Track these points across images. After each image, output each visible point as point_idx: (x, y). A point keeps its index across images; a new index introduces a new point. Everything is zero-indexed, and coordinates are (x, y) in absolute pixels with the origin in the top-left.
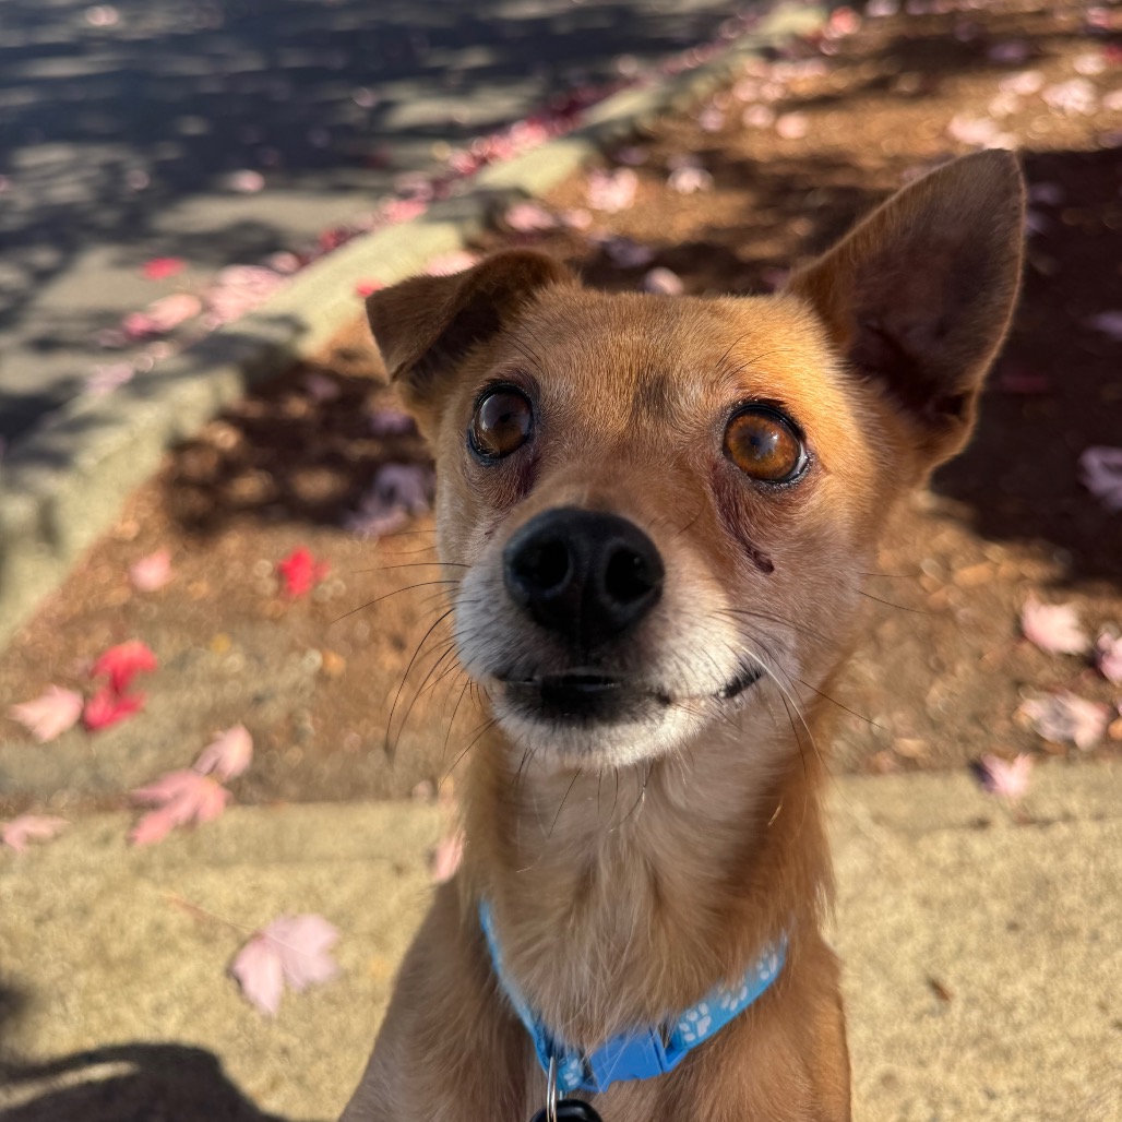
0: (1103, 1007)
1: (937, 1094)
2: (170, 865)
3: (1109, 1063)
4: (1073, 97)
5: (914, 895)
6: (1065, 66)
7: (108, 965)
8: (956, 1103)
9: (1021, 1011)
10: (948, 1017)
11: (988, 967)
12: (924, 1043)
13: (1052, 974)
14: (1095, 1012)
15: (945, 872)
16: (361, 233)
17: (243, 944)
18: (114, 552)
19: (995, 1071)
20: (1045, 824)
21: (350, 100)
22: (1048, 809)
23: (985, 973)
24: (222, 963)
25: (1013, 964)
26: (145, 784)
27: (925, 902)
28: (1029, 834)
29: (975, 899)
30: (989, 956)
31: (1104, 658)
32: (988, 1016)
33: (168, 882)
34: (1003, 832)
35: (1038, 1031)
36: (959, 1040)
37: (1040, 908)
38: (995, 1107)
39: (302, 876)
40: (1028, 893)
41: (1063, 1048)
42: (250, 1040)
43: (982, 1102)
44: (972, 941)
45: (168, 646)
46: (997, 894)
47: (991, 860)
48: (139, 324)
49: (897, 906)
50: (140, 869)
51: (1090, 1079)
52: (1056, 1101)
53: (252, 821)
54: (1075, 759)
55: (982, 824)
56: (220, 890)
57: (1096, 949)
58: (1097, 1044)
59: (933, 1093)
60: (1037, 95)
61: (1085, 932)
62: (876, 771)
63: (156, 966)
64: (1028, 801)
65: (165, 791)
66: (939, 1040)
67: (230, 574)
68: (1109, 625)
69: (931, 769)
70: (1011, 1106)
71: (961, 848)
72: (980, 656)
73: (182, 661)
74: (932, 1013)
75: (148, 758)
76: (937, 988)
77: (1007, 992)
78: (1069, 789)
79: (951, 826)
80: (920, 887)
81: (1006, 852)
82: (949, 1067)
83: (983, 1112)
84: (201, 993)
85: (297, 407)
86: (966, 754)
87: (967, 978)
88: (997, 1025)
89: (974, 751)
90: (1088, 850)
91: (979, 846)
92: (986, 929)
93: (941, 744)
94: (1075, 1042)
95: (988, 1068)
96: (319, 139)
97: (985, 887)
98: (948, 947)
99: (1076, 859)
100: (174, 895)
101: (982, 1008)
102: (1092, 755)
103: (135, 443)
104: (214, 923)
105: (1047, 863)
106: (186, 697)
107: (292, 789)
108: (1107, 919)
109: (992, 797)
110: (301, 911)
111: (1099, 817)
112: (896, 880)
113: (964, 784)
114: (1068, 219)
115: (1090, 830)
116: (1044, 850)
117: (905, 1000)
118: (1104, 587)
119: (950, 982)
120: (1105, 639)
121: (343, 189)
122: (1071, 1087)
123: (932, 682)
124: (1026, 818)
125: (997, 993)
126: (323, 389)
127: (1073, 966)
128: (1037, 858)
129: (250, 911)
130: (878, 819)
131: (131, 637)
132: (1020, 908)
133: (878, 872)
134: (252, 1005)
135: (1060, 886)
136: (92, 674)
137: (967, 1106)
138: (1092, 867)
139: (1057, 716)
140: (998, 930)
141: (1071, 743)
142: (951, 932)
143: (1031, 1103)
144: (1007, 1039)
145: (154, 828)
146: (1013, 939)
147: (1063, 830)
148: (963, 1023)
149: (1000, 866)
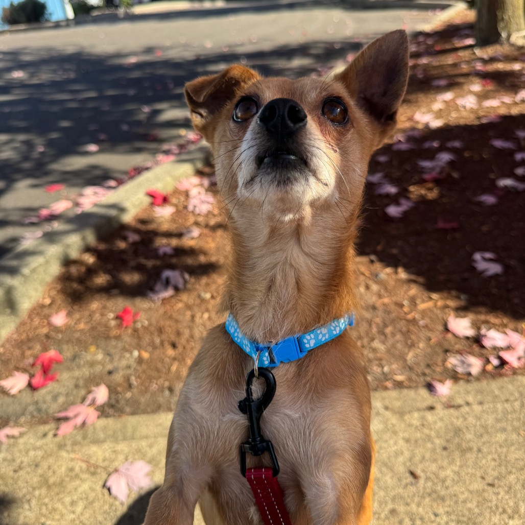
0: (483, 478)
1: (414, 516)
2: (75, 443)
3: (486, 500)
4: (469, 102)
5: (404, 438)
6: (466, 87)
7: (49, 487)
8: (422, 519)
9: (449, 481)
10: (418, 485)
11: (434, 465)
12: (408, 496)
13: (461, 467)
14: (479, 480)
15: (416, 427)
16: (147, 169)
17: (109, 475)
18: (40, 310)
19: (438, 505)
20: (458, 407)
21: (140, 109)
22: (460, 401)
23: (434, 467)
24: (101, 483)
25: (445, 463)
26: (60, 411)
27: (407, 441)
28: (452, 411)
29: (429, 438)
30: (435, 461)
31: (483, 338)
32: (434, 484)
33: (73, 451)
34: (440, 411)
35: (456, 489)
36: (423, 494)
37: (457, 440)
38: (438, 519)
39: (134, 445)
40: (452, 434)
41: (466, 495)
42: (115, 513)
43: (433, 517)
44: (427, 456)
45: (68, 352)
46: (438, 437)
47: (435, 423)
48: (45, 212)
49: (395, 443)
50: (61, 446)
51: (478, 506)
52: (463, 516)
53: (110, 423)
54: (471, 380)
55: (431, 408)
56: (98, 453)
57: (480, 455)
58: (480, 493)
59: (412, 516)
60: (453, 100)
61: (475, 449)
62: (386, 388)
63: (71, 486)
64: (451, 398)
65: (70, 414)
66: (414, 495)
67: (94, 319)
68: (485, 325)
69: (409, 387)
70: (445, 518)
71: (423, 418)
72: (430, 339)
73: (74, 357)
74: (412, 484)
75: (61, 400)
76: (413, 474)
77: (442, 474)
78: (468, 392)
79: (419, 410)
80: (406, 435)
81: (441, 419)
82: (419, 505)
83: (432, 522)
84: (92, 495)
85: (122, 245)
86: (425, 380)
87: (426, 470)
88: (439, 488)
89: (428, 379)
90: (476, 416)
91: (430, 416)
92: (434, 450)
93: (414, 377)
94: (471, 492)
95: (435, 505)
96: (125, 127)
97: (433, 434)
98: (418, 458)
99: (471, 420)
100: (77, 456)
101: (433, 481)
102: (478, 379)
103: (47, 262)
104: (96, 467)
105: (459, 423)
106: (77, 373)
107: (128, 409)
108: (484, 443)
109: (436, 397)
110: (135, 459)
111: (481, 403)
112: (395, 433)
113: (424, 392)
114: (467, 154)
115: (477, 408)
116: (458, 418)
117: (400, 480)
118: (483, 309)
119: (418, 472)
120: (483, 331)
121: (138, 150)
122: (470, 510)
123: (409, 351)
124: (450, 405)
125: (438, 475)
126: (133, 237)
127: (470, 463)
128: (455, 421)
129: (112, 461)
130: (387, 408)
131: (50, 349)
132: (448, 441)
133: (388, 430)
134: (115, 498)
135: (464, 431)
136: (33, 365)
137: (427, 519)
138: (478, 423)
139: (463, 362)
140: (438, 451)
141: (469, 374)
142: (419, 452)
143: (453, 517)
144: (443, 493)
145: (66, 429)
146: (445, 453)
147: (466, 409)
148: (424, 488)
149: (439, 424)
